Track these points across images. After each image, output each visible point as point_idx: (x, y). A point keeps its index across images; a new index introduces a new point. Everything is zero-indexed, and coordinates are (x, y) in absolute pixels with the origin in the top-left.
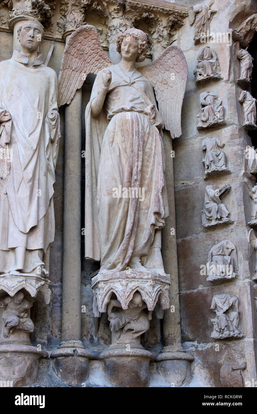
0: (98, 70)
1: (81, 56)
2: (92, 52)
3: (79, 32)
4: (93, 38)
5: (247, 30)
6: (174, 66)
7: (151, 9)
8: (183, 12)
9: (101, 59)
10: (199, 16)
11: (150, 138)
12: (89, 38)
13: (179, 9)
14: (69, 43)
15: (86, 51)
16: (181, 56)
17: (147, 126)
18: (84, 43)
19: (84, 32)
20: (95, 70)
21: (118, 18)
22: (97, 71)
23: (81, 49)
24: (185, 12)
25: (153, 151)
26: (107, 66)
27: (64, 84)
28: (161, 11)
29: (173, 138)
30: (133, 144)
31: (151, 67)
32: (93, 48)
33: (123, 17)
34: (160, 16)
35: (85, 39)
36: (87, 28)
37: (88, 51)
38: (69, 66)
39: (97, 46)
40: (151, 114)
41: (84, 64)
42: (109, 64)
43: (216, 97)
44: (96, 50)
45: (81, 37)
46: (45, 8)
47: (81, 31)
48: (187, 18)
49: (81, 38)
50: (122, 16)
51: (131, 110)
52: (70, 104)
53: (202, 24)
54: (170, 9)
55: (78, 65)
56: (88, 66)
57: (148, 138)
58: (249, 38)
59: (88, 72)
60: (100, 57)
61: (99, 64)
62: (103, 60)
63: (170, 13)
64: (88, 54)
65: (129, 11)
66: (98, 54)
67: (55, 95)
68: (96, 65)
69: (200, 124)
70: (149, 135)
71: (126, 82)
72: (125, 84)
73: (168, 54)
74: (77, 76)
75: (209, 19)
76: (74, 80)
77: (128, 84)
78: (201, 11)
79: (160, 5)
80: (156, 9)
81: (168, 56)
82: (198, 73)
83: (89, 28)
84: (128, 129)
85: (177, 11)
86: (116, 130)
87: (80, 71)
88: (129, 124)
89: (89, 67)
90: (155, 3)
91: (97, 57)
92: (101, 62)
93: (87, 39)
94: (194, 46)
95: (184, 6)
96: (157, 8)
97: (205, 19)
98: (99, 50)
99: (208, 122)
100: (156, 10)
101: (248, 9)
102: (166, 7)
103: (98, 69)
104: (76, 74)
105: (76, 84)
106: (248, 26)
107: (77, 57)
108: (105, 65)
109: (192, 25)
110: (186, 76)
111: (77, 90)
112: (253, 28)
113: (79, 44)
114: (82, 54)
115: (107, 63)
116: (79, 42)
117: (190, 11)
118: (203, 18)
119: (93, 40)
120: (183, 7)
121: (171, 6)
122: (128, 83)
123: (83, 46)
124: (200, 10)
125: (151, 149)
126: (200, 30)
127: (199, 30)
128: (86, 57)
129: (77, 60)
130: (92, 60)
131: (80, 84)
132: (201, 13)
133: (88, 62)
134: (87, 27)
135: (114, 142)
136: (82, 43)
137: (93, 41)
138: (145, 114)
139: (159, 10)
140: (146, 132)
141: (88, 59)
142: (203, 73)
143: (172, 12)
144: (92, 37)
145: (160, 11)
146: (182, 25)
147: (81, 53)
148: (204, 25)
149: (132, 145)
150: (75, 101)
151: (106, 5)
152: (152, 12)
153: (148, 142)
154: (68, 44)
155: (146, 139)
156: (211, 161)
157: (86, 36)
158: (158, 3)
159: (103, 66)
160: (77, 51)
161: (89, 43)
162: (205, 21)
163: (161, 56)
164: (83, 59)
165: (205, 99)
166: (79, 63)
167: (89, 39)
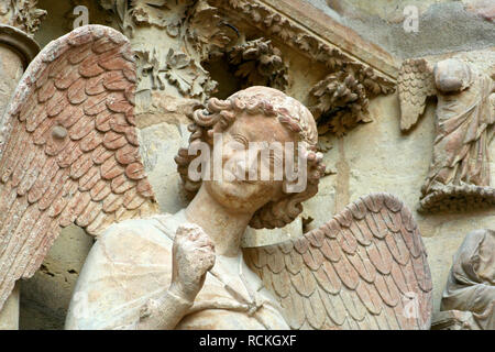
0: (104, 221)
1: (56, 146)
2: (98, 139)
4: (115, 86)
6: (378, 276)
7: (276, 28)
8: (377, 73)
9: (123, 178)
12: (98, 79)
13: (364, 57)
14: (33, 80)
15: (78, 132)
16: (410, 244)
18: (77, 95)
19: (89, 53)
20: (93, 215)
21: (161, 28)
22: (99, 221)
23: (63, 117)
24: (381, 75)
26: (137, 211)
28: (305, 46)
31: (287, 258)
32: (105, 127)
33: (183, 29)
34: (291, 64)
35: (83, 82)
36: (105, 40)
37: (82, 133)
38: (12, 175)
39: (121, 120)
41: (61, 181)
42: (146, 206)
44: (114, 136)
45: (71, 69)
47: (83, 45)
48: (383, 100)
49: (72, 72)
50: (179, 25)
53: (468, 139)
54: (337, 48)
55: (42, 178)
56: (71, 193)
60: (122, 170)
61: (112, 197)
62: (128, 185)
63: (332, 61)
64: (83, 145)
65: (205, 11)
66: (118, 153)
68: (101, 196)
71: (236, 295)
72: (236, 304)
73: (362, 225)
74: (29, 223)
76: (15, 236)
77: (245, 306)
78: (467, 89)
79: (307, 23)
80: (291, 34)
81: (359, 231)
83: (111, 40)
85: (358, 62)
89: (74, 200)
90: (292, 9)
91: (110, 167)
92: (122, 189)
93: (92, 82)
95: (380, 50)
96: (296, 30)
100: (288, 38)
102: (326, 34)
103: (102, 216)
104: (27, 215)
105: (19, 259)
107: (41, 146)
108: (129, 207)
109: (407, 133)
113: (58, 95)
114: (63, 139)
115: (138, 201)
116: (63, 86)
117: (406, 76)
118: (475, 116)
119: (110, 91)
120: (376, 54)
121: (341, 38)
122: (244, 301)
123: (71, 107)
124: (465, 84)
126: (458, 158)
127: (453, 160)
128: (74, 156)
129: (42, 157)
130: (91, 173)
131: (33, 261)
132: (466, 96)
133: (76, 176)
134: (105, 35)
136: (72, 92)
137: (112, 98)
139: (299, 39)
141: (78, 165)
143: (339, 62)
144: (109, 80)
145: (300, 45)
146: (362, 122)
147: (61, 131)
148: (472, 143)
152: (276, 40)
154: (30, 84)
157: (89, 71)
158: (300, 14)
159: (123, 209)
160: (49, 122)
161: (96, 101)
162: (479, 131)
163: (334, 225)
164: (60, 157)
166: (45, 172)
167: (97, 84)
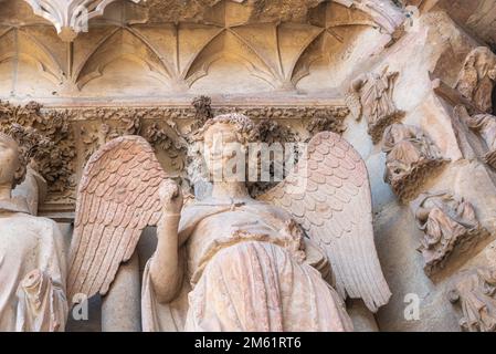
1: (121, 197)
2: (146, 184)
3: (108, 151)
4: (143, 158)
5: (471, 81)
7: (269, 114)
8: (336, 107)
10: (366, 89)
11: (299, 286)
12: (133, 160)
13: (326, 104)
15: (132, 186)
17: (286, 262)
18: (125, 172)
19: (121, 151)
23: (120, 183)
24: (339, 107)
25: (313, 312)
27: (88, 253)
29: (373, 309)
30: (251, 298)
32: (147, 178)
35: (125, 164)
37: (135, 186)
38: (96, 218)
39: (154, 171)
40: (291, 239)
41: (131, 210)
43: (445, 197)
44: (154, 179)
46: (41, 142)
48: (348, 117)
49: (115, 163)
51: (237, 239)
52: (108, 293)
54: (307, 107)
55: (118, 213)
56: (140, 213)
57: (292, 284)
58: (484, 97)
59: (142, 225)
63: (309, 113)
64: (138, 191)
67: (55, 261)
69: (429, 257)
70: (293, 277)
72: (222, 209)
74: (119, 235)
75: (387, 90)
76: (111, 244)
77: (227, 208)
78: (366, 81)
79: (285, 104)
80: (279, 112)
82: (392, 171)
84: (236, 275)
85: (323, 107)
86: (209, 291)
87: (123, 224)
88: (236, 265)
89: (143, 216)
94: (373, 147)
96: (280, 110)
97: (378, 91)
98: (160, 179)
99: (443, 242)
100: (279, 115)
101: (459, 45)
102: (298, 105)
104: (116, 232)
105: (118, 252)
106: (471, 72)
107: (111, 200)
109: (358, 120)
110: (365, 176)
111: (122, 264)
112: (482, 75)
113: (113, 175)
114: (124, 192)
116: (113, 171)
117: (348, 98)
118: (375, 89)
119: (143, 162)
121: (307, 103)
122: (227, 205)
123: (123, 178)
125: (304, 305)
128: (134, 197)
129: (114, 204)
130: (148, 200)
131: (128, 251)
133: (139, 206)
135: (207, 315)
136: (120, 171)
138: (275, 243)
139: (285, 112)
140: (286, 273)
141: (138, 200)
142: (403, 166)
143: (313, 112)
144: (140, 157)
145: (287, 115)
147: (121, 190)
148: (379, 99)
149: (251, 303)
150: (121, 285)
151: (173, 124)
153: (295, 293)
155: (285, 287)
156: (481, 310)
157: (126, 158)
158: (278, 102)
160: (111, 188)
161: (136, 169)
162: (380, 93)
164: (126, 201)
165: (421, 205)
166: (119, 210)
167: (134, 162)
